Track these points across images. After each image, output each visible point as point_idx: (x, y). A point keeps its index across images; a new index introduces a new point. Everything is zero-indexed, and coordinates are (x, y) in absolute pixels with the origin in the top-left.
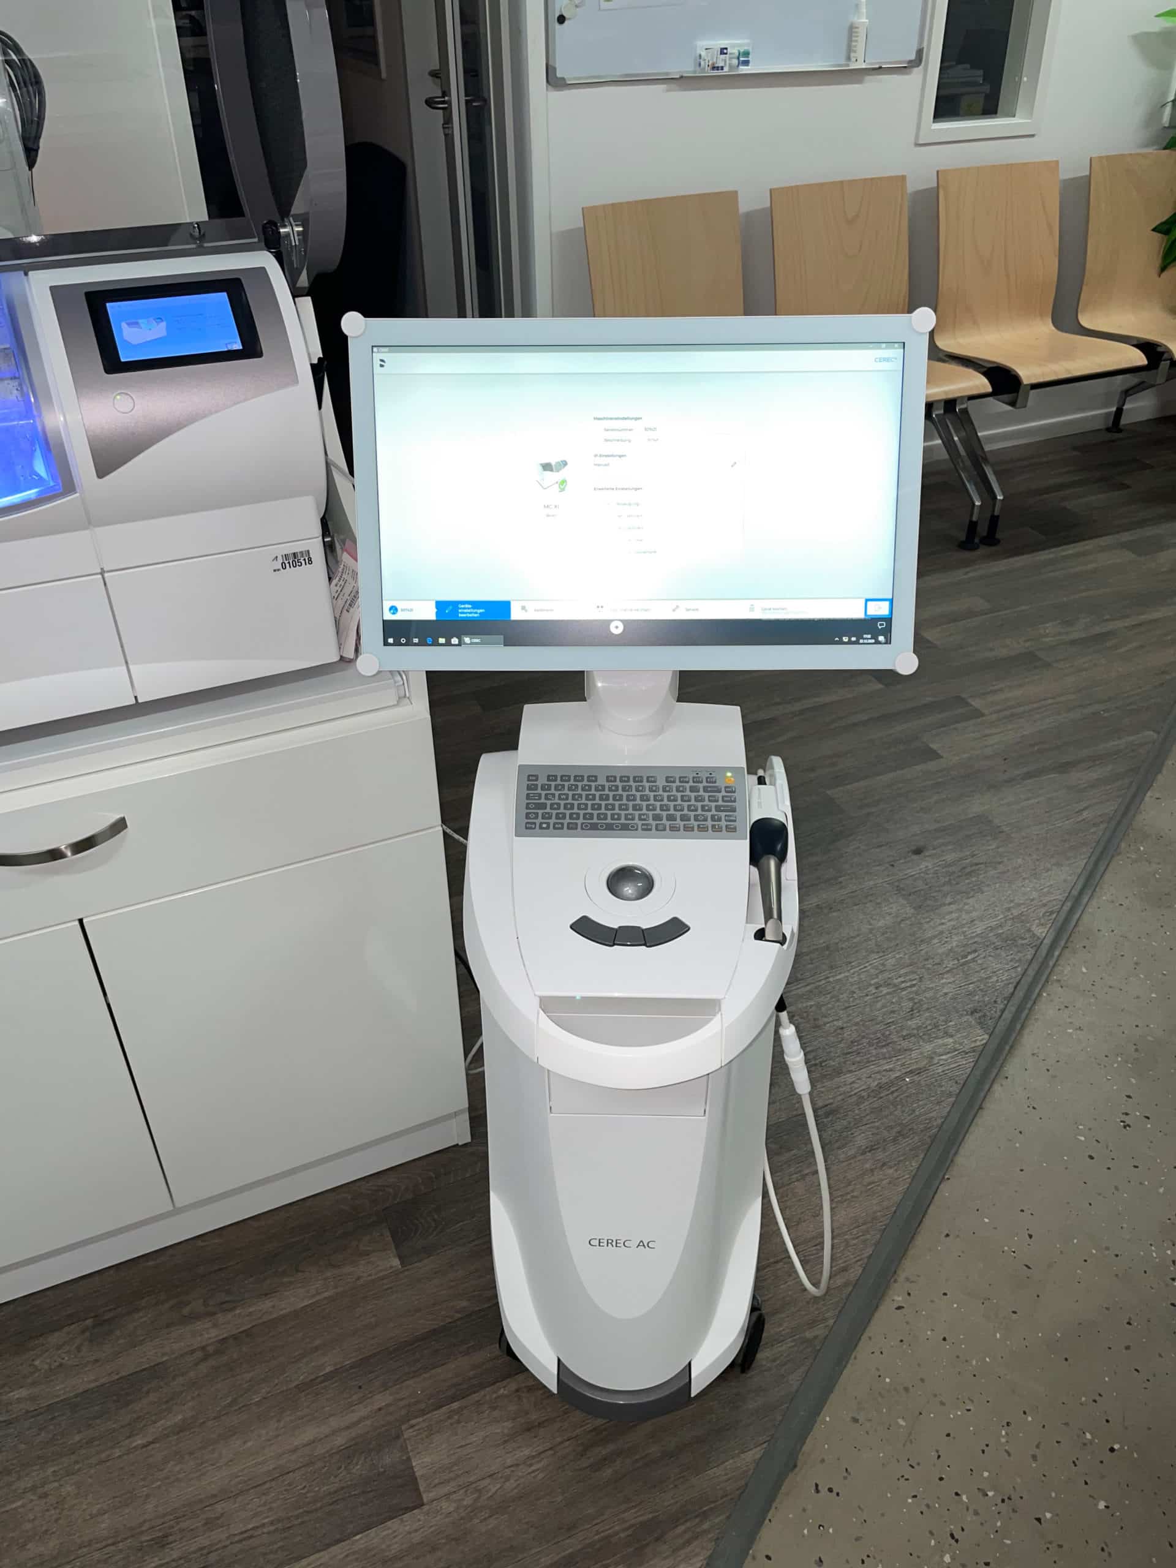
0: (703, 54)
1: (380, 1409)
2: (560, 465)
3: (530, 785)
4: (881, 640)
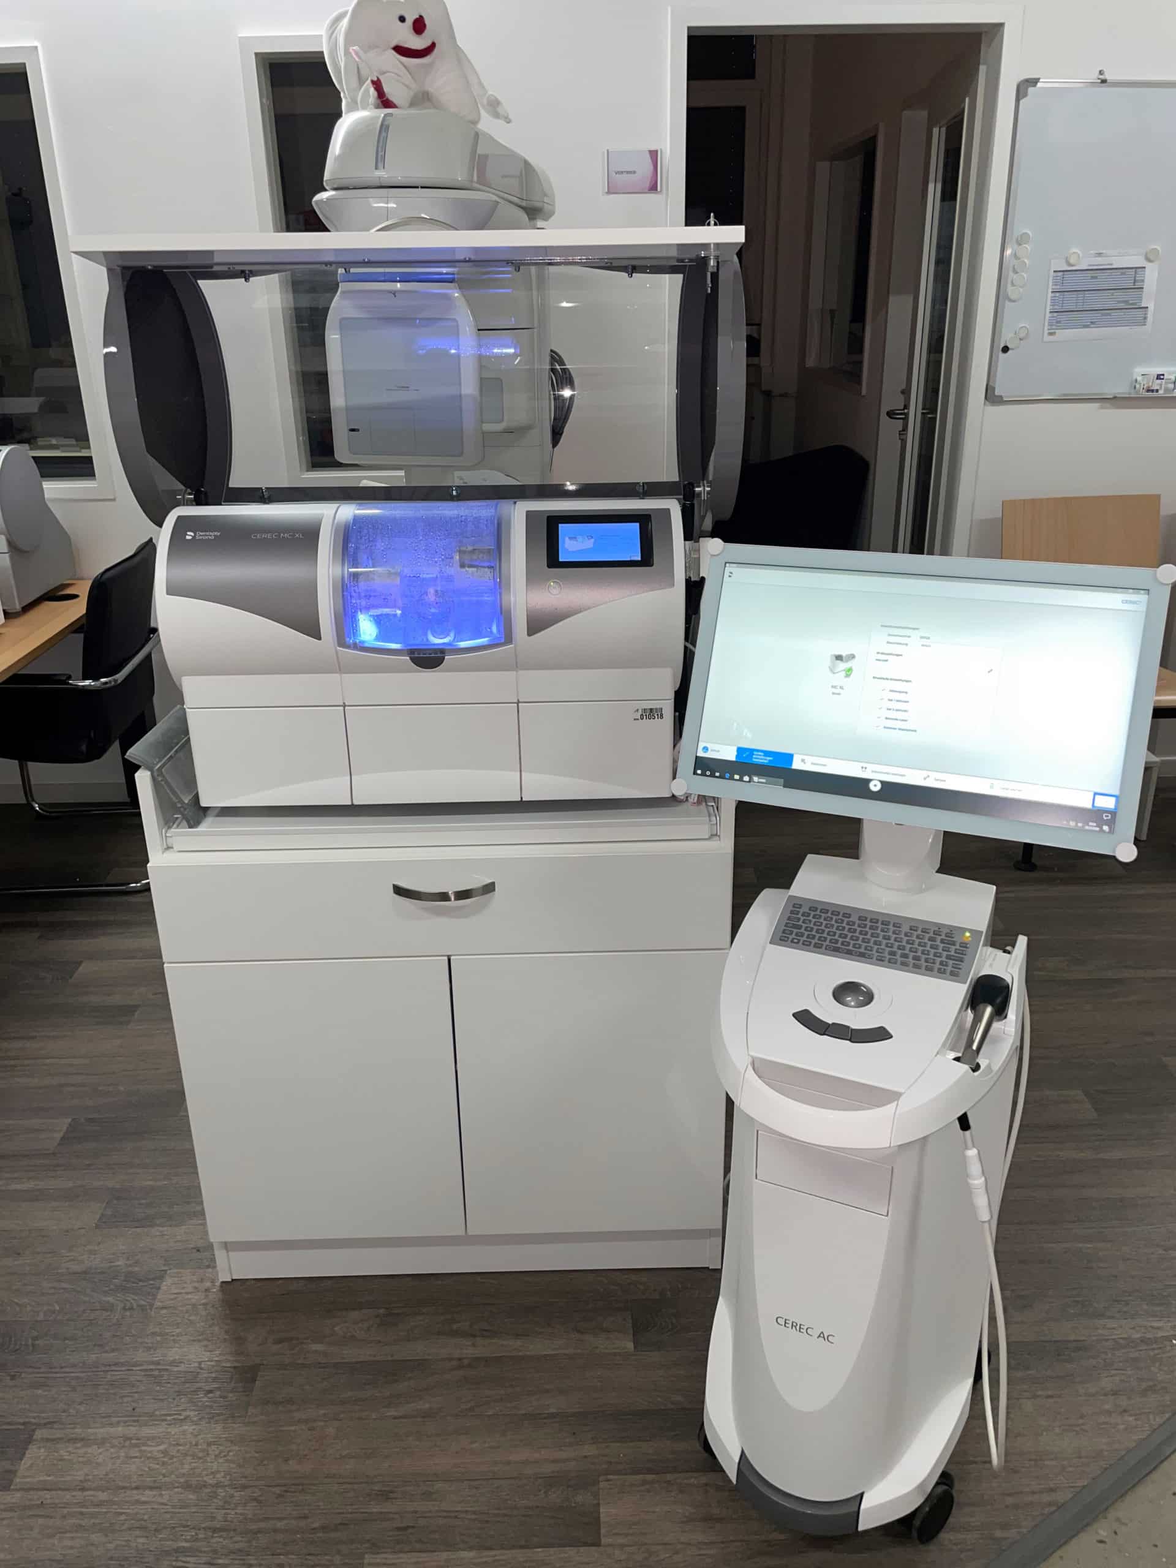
0: (1139, 378)
1: (586, 1457)
2: (849, 657)
3: (793, 910)
4: (1105, 829)
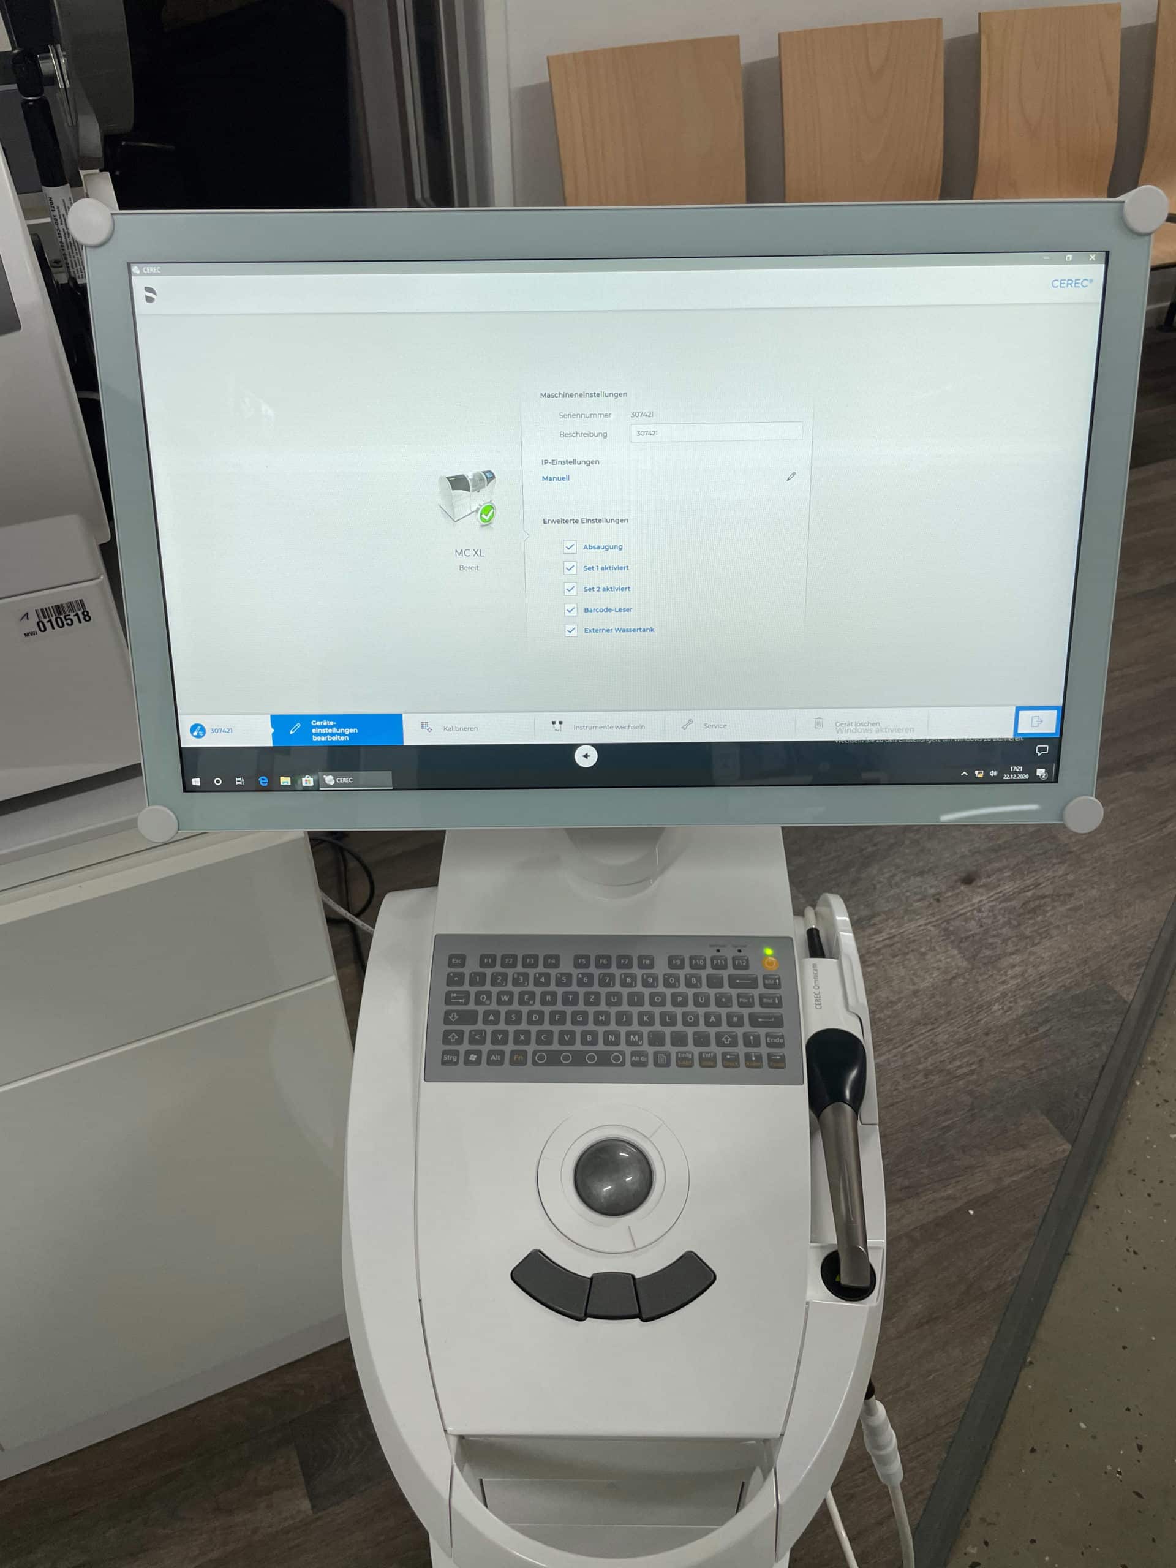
2: (482, 480)
3: (451, 975)
4: (1040, 775)
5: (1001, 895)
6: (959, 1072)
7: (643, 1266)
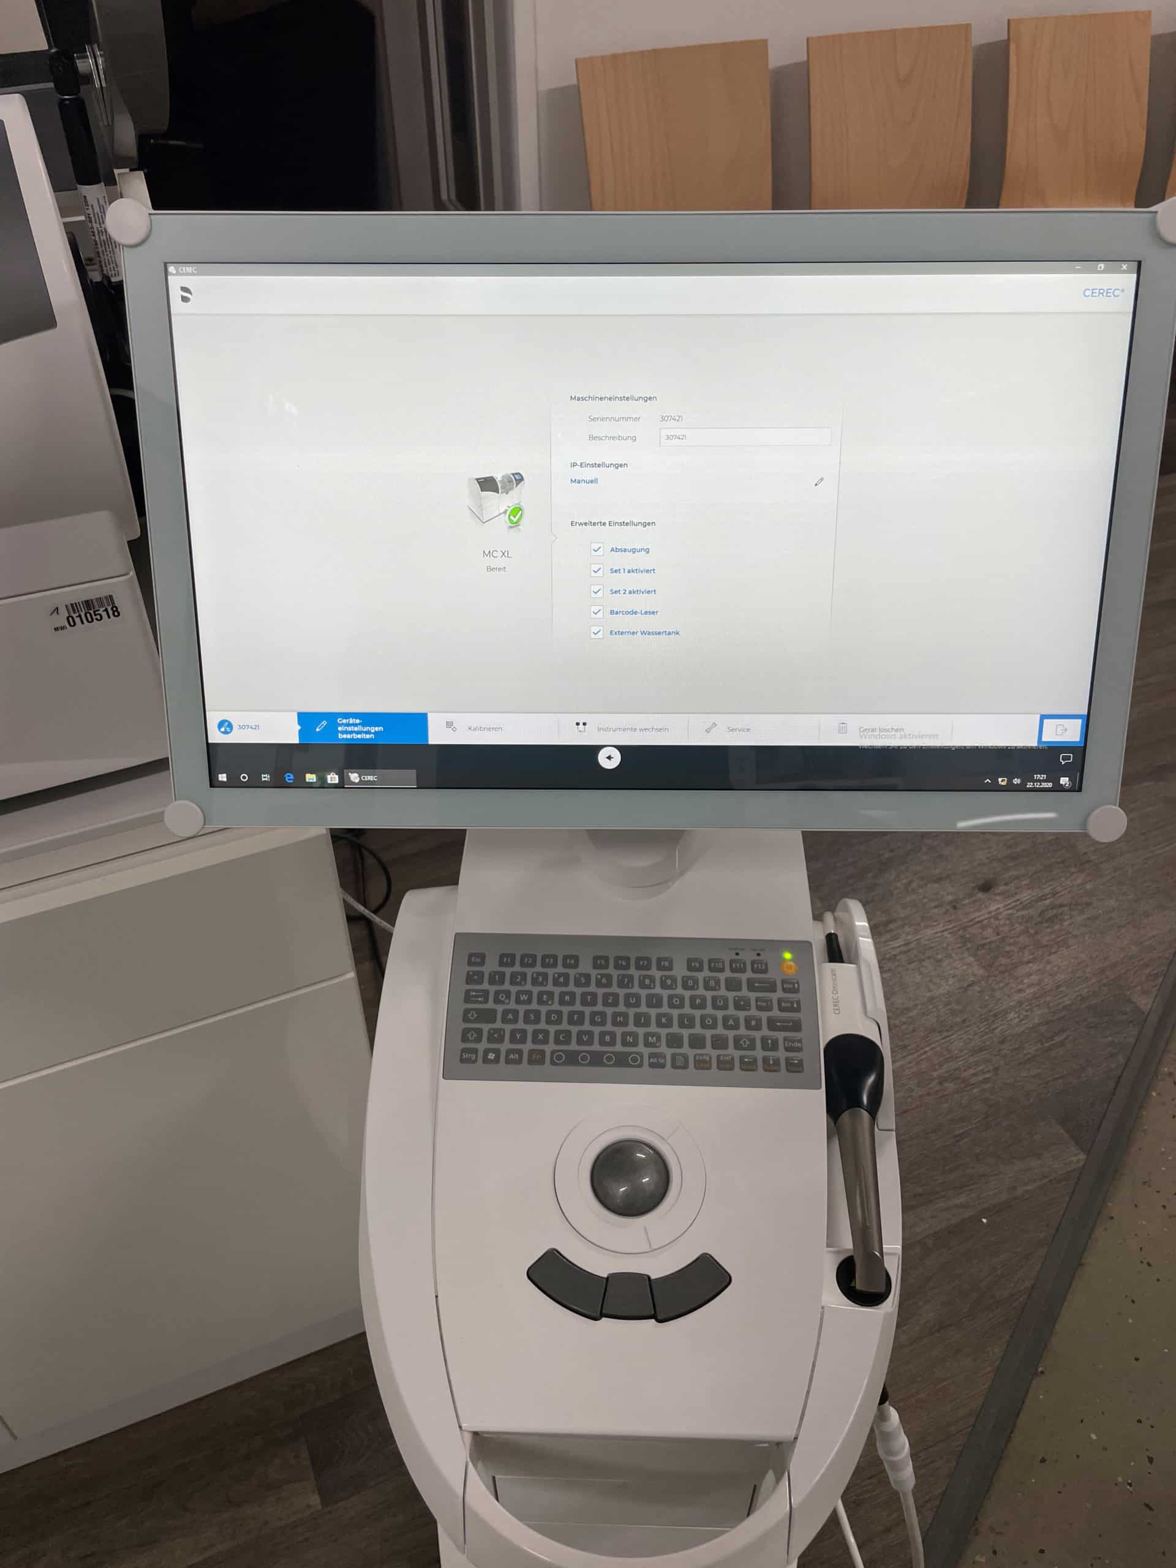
2: (510, 481)
3: (471, 973)
4: (1064, 783)
5: (1018, 903)
6: (973, 1080)
7: (659, 1267)
